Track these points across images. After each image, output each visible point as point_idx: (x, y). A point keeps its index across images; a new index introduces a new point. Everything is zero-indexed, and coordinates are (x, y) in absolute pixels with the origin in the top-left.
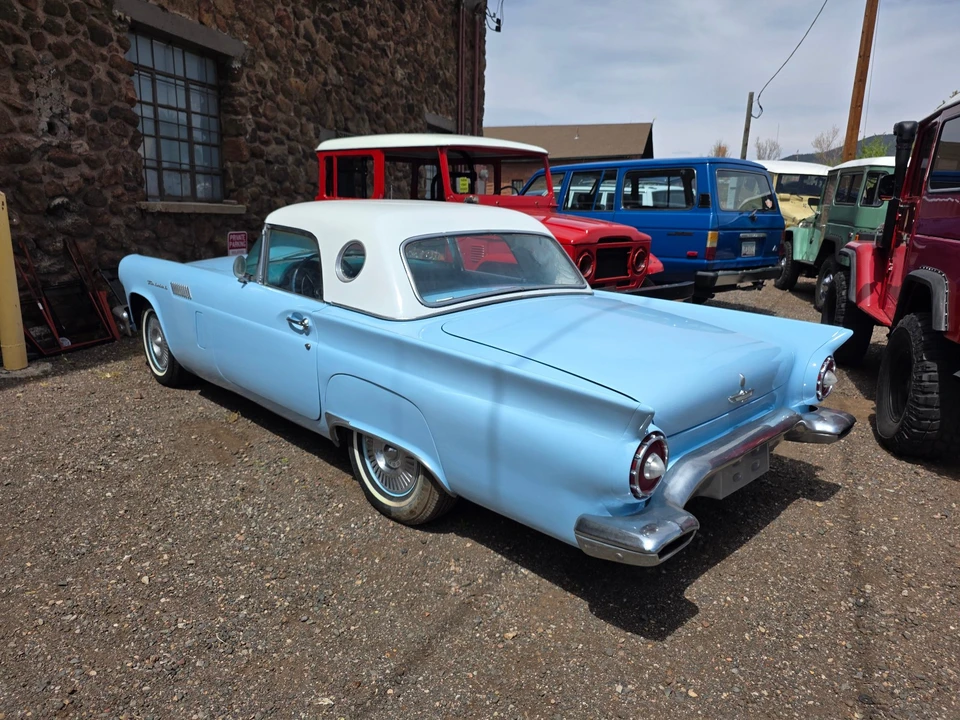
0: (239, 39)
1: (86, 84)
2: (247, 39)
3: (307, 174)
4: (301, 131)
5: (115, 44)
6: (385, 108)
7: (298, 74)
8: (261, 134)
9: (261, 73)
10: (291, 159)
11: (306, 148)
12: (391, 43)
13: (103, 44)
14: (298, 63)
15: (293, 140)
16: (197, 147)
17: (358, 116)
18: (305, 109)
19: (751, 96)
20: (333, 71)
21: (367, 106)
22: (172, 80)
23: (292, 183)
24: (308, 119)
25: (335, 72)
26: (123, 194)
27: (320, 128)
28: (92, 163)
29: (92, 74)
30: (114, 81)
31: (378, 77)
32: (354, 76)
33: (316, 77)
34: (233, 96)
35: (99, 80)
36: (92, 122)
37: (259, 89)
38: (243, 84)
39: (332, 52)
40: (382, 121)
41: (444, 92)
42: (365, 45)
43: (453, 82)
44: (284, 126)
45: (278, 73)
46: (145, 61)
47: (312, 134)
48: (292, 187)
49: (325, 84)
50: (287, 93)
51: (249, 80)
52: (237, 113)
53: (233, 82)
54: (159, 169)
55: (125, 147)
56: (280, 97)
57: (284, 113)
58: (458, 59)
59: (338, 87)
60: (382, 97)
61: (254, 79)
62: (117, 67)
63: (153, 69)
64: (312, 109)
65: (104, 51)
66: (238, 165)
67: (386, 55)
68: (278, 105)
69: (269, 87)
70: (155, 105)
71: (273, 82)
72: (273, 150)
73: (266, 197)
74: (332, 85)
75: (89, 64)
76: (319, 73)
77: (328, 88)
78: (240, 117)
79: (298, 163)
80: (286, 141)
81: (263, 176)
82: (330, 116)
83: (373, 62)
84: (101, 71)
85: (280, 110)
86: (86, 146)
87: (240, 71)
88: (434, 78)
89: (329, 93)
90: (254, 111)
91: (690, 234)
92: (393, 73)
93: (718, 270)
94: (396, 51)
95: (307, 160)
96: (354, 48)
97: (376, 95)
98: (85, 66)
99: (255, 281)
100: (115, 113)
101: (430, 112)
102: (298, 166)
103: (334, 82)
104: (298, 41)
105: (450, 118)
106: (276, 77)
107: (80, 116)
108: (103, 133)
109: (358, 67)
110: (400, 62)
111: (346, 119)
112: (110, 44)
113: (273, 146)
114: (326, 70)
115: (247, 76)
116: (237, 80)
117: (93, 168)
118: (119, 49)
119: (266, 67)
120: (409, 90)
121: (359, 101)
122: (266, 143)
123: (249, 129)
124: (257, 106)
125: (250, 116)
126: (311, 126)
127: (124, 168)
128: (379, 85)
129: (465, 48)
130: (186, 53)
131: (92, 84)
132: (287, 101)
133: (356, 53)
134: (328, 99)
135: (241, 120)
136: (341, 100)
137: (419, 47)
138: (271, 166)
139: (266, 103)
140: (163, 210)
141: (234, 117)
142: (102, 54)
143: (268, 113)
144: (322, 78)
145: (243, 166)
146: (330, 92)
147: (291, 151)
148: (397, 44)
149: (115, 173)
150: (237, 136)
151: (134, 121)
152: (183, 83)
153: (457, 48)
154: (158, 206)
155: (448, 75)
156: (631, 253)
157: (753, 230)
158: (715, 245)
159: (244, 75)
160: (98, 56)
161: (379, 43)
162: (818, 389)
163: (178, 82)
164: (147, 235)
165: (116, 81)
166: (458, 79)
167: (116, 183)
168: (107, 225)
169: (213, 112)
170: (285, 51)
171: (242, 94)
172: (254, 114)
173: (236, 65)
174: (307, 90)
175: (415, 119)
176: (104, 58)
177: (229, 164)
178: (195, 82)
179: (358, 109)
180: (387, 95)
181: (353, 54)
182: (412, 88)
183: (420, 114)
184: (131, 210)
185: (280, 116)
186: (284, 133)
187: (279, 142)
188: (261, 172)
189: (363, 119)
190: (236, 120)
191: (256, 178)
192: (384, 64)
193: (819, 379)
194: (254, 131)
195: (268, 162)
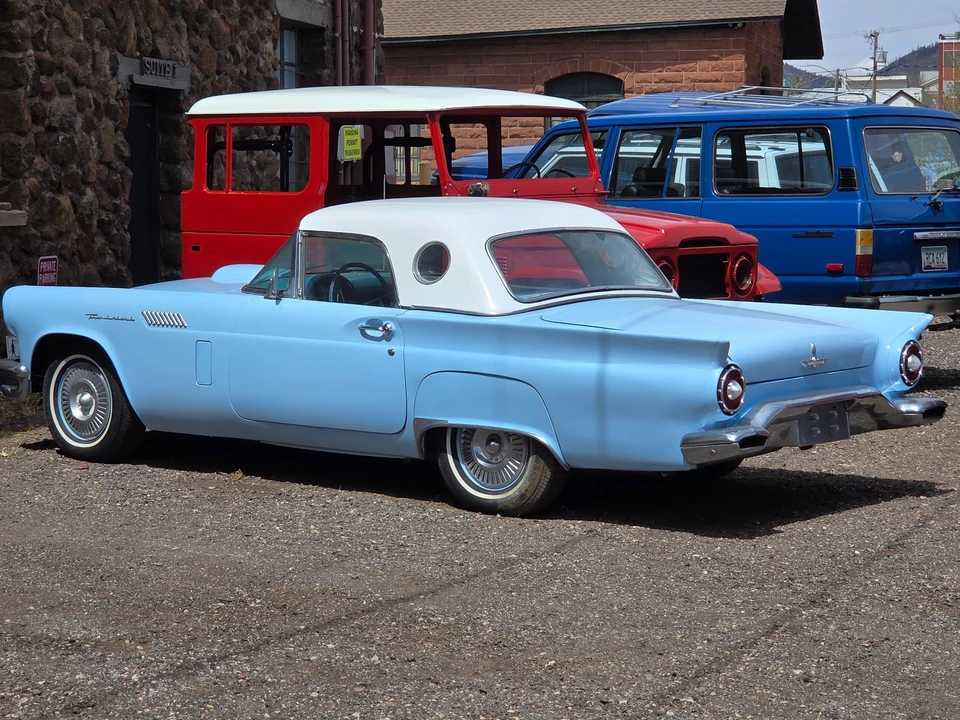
3: (99, 146)
4: (93, 65)
8: (43, 79)
10: (79, 121)
11: (99, 97)
15: (82, 85)
17: (171, 23)
18: (98, 24)
23: (80, 165)
24: (103, 44)
27: (119, 56)
34: (10, 19)
40: (205, 28)
44: (70, 61)
47: (108, 72)
48: (80, 172)
52: (15, 48)
56: (68, 11)
57: (72, 38)
64: (107, 25)
66: (15, 138)
68: (65, 24)
73: (48, 195)
78: (20, 55)
79: (89, 127)
80: (74, 89)
81: (43, 156)
82: (133, 31)
85: (68, 33)
90: (37, 41)
91: (829, 235)
93: (881, 294)
95: (100, 120)
99: (287, 296)
102: (88, 133)
105: (321, 0)
111: (155, 33)
113: (57, 100)
122: (48, 96)
123: (30, 74)
124: (41, 33)
125: (31, 52)
126: (107, 54)
132: (75, 14)
135: (21, 60)
138: (54, 137)
139: (51, 25)
141: (10, 55)
143: (53, 41)
145: (21, 141)
147: (81, 105)
150: (13, 88)
156: (729, 262)
157: (939, 226)
158: (870, 251)
162: (901, 372)
171: (22, 15)
172: (36, 48)
175: (258, 12)
179: (172, 11)
183: (267, 2)
186: (70, 73)
187: (64, 92)
188: (41, 149)
189: (178, 28)
190: (12, 61)
191: (36, 160)
193: (901, 362)
194: (37, 75)
195: (51, 129)
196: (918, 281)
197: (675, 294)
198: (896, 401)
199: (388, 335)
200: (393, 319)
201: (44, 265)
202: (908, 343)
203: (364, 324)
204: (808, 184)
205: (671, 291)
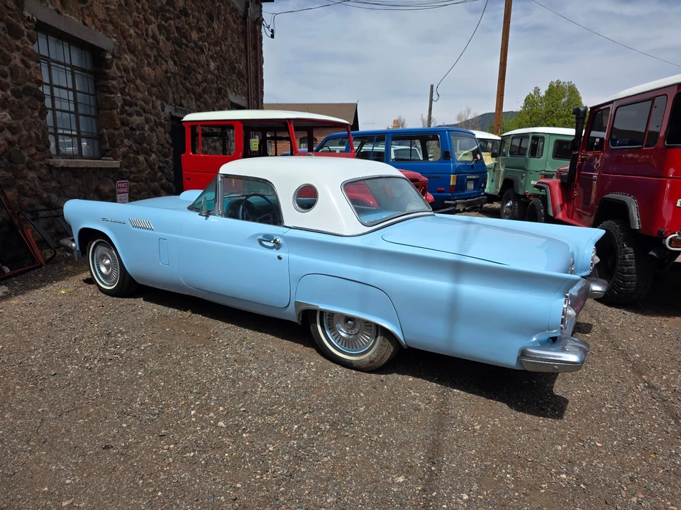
0: (109, 37)
1: (6, 69)
2: (115, 38)
3: (157, 137)
4: (152, 106)
5: (25, 38)
6: (204, 90)
7: (149, 65)
8: (127, 108)
9: (125, 63)
10: (147, 127)
11: (156, 119)
12: (206, 43)
13: (18, 38)
14: (149, 56)
15: (148, 113)
16: (81, 117)
17: (188, 95)
18: (154, 90)
19: (432, 87)
20: (171, 63)
21: (193, 88)
22: (63, 67)
23: (148, 144)
24: (157, 98)
25: (172, 63)
26: (36, 154)
27: (165, 104)
28: (13, 130)
29: (10, 60)
30: (26, 66)
31: (199, 67)
32: (184, 67)
33: (160, 67)
34: (107, 79)
35: (16, 65)
36: (12, 98)
37: (125, 75)
38: (113, 71)
39: (170, 49)
40: (202, 100)
41: (239, 79)
42: (190, 44)
43: (245, 73)
44: (141, 102)
45: (137, 64)
46: (44, 52)
47: (160, 108)
48: (148, 147)
49: (166, 72)
50: (143, 78)
51: (118, 68)
52: (111, 93)
53: (107, 69)
54: (56, 135)
55: (35, 118)
56: (138, 81)
57: (141, 93)
58: (247, 56)
59: (174, 74)
60: (202, 82)
61: (121, 67)
62: (27, 56)
63: (49, 58)
64: (159, 91)
65: (18, 43)
66: (112, 131)
67: (204, 52)
68: (137, 87)
69: (131, 74)
70: (51, 85)
71: (133, 69)
72: (136, 120)
73: (132, 155)
74: (172, 73)
75: (8, 53)
76: (162, 64)
77: (168, 75)
78: (113, 96)
79: (152, 130)
80: (143, 114)
81: (129, 139)
82: (171, 95)
83: (196, 56)
84: (16, 58)
85: (139, 91)
86: (9, 116)
87: (112, 61)
88: (233, 69)
89: (169, 79)
90: (122, 91)
91: (439, 177)
92: (208, 65)
94: (209, 50)
95: (157, 127)
96: (184, 46)
97: (198, 80)
98: (5, 54)
99: (214, 215)
100: (28, 91)
101: (232, 93)
102: (151, 132)
103: (172, 71)
104: (148, 41)
105: (244, 98)
106: (135, 66)
107: (4, 93)
108: (21, 107)
109: (186, 60)
110: (212, 57)
111: (181, 98)
112: (23, 38)
113: (135, 117)
114: (167, 62)
115: (116, 65)
116: (109, 67)
117: (13, 133)
118: (29, 42)
119: (128, 58)
120: (218, 77)
121: (188, 84)
122: (130, 115)
123: (119, 104)
124: (124, 88)
125: (120, 95)
126: (159, 102)
127: (36, 134)
128: (199, 73)
129: (250, 48)
130: (71, 47)
131: (10, 69)
132: (142, 83)
133: (185, 50)
134: (169, 84)
135: (114, 98)
136: (177, 84)
137: (223, 47)
138: (134, 132)
139: (130, 85)
140: (65, 166)
141: (109, 95)
142: (17, 46)
143: (131, 92)
144: (164, 67)
145: (116, 132)
146: (170, 77)
147: (147, 121)
148: (210, 44)
149: (30, 137)
150: (111, 109)
151: (41, 97)
152: (69, 69)
153: (246, 48)
154: (62, 162)
155: (241, 67)
157: (473, 174)
158: (455, 184)
159: (114, 64)
160: (14, 47)
161: (199, 43)
163: (67, 68)
164: (54, 185)
165: (28, 67)
166: (247, 70)
167: (31, 145)
168: (25, 177)
169: (92, 91)
170: (140, 47)
171: (113, 79)
172: (122, 94)
173: (109, 56)
174: (155, 76)
175: (223, 98)
176: (18, 49)
177: (105, 131)
178: (77, 68)
179: (188, 90)
180: (205, 81)
181: (183, 50)
182: (220, 76)
183: (226, 95)
184: (42, 166)
185: (139, 95)
186: (141, 107)
187: (139, 115)
188: (128, 137)
189: (191, 98)
190: (110, 98)
191: (125, 141)
192: (203, 58)
194: (123, 106)
195: (132, 129)
196: (466, 195)
199: (277, 246)
200: (281, 236)
201: (120, 185)
203: (261, 238)
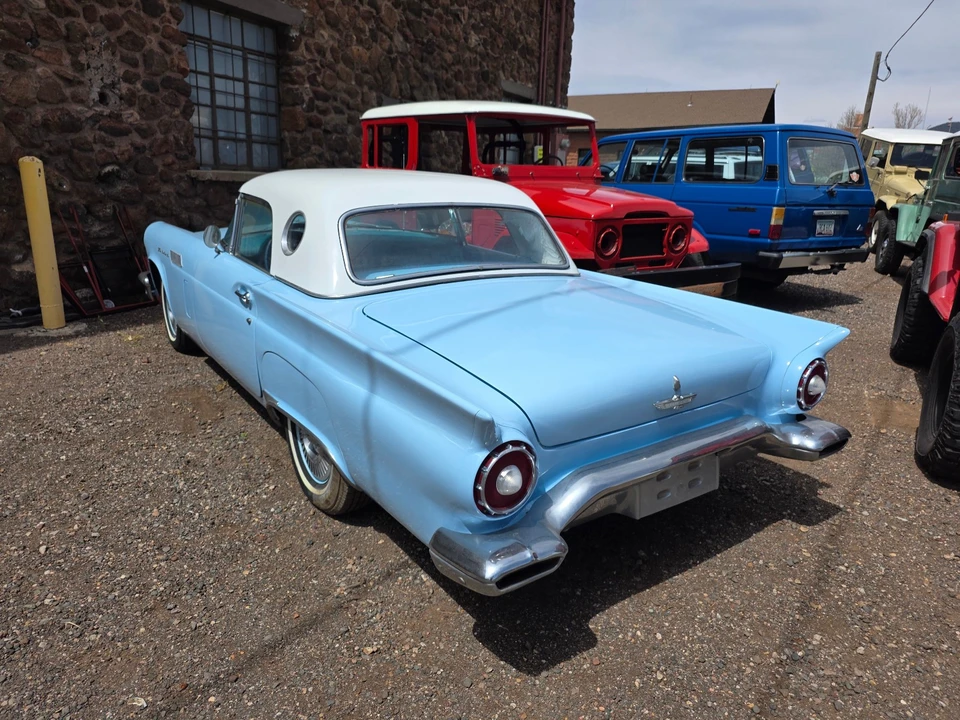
0: (296, 7)
1: (138, 55)
2: (306, 7)
4: (362, 100)
5: (168, 15)
6: (457, 76)
7: (360, 42)
8: (319, 103)
9: (321, 41)
10: (350, 129)
12: (466, 8)
13: (155, 15)
14: (362, 31)
15: (353, 109)
16: (253, 116)
17: (425, 84)
18: (367, 77)
19: (878, 56)
20: (398, 39)
21: (435, 74)
22: (229, 50)
23: (351, 153)
24: (371, 88)
25: (401, 39)
26: (173, 163)
27: (383, 96)
28: (143, 133)
29: (143, 45)
30: (166, 52)
31: (448, 43)
32: (423, 44)
33: (380, 45)
34: (290, 65)
35: (151, 51)
36: (143, 92)
37: (317, 56)
38: (301, 53)
39: (399, 19)
40: (453, 89)
41: (524, 58)
42: (435, 11)
43: (535, 48)
44: (345, 96)
45: (339, 41)
46: (201, 30)
47: (374, 103)
48: (352, 157)
49: (390, 51)
50: (348, 61)
51: (308, 48)
52: (294, 82)
53: (291, 50)
54: (214, 138)
55: (177, 117)
56: (341, 66)
57: (343, 81)
58: (541, 23)
59: (404, 55)
60: (453, 64)
61: (313, 47)
62: (169, 38)
63: (210, 39)
64: (375, 78)
65: (156, 22)
66: (294, 134)
67: (460, 20)
68: (338, 74)
69: (329, 55)
70: (211, 75)
71: (333, 50)
72: (333, 119)
74: (398, 52)
75: (141, 35)
76: (383, 41)
77: (393, 56)
78: (297, 86)
79: (358, 133)
80: (345, 111)
81: (321, 146)
82: (395, 84)
83: (444, 27)
84: (152, 42)
85: (340, 79)
86: (137, 116)
87: (298, 40)
88: (513, 43)
89: (393, 61)
90: (312, 80)
91: (753, 210)
92: (466, 39)
93: (785, 251)
94: (470, 16)
96: (424, 14)
97: (446, 61)
98: (136, 36)
99: (228, 251)
100: (168, 83)
101: (507, 79)
102: (358, 136)
103: (400, 50)
104: (361, 8)
105: (530, 85)
106: (336, 45)
107: (131, 87)
108: (154, 103)
109: (427, 34)
110: (474, 27)
111: (412, 88)
112: (163, 15)
113: (332, 115)
114: (391, 38)
115: (306, 44)
116: (295, 48)
117: (144, 137)
118: (172, 20)
119: (326, 35)
120: (484, 56)
121: (427, 69)
122: (324, 112)
123: (306, 98)
124: (314, 75)
125: (308, 85)
126: (374, 94)
127: (174, 137)
128: (450, 52)
129: (550, 11)
130: (245, 24)
131: (144, 55)
132: (348, 69)
133: (425, 19)
134: (393, 67)
135: (297, 89)
136: (408, 68)
137: (497, 11)
138: (329, 136)
139: (325, 72)
140: (214, 179)
141: (291, 86)
142: (154, 25)
143: (326, 82)
144: (386, 45)
145: (299, 136)
146: (395, 59)
147: (351, 120)
148: (472, 8)
149: (166, 141)
150: (293, 105)
151: (186, 91)
152: (240, 53)
153: (541, 11)
154: (209, 174)
155: (529, 39)
156: (668, 230)
157: (832, 207)
158: (781, 222)
159: (303, 43)
160: (149, 27)
161: (452, 8)
162: (799, 396)
163: (235, 52)
164: (197, 202)
165: (169, 52)
166: (540, 44)
167: (167, 152)
168: (158, 192)
169: (271, 81)
170: (347, 18)
171: (299, 63)
172: (311, 84)
173: (294, 34)
174: (370, 58)
175: (489, 86)
176: (156, 30)
177: (286, 134)
178: (252, 52)
179: (426, 77)
180: (458, 62)
181: (422, 20)
182: (488, 54)
183: (496, 81)
184: (181, 178)
185: (340, 85)
186: (343, 102)
187: (339, 111)
188: (318, 142)
189: (431, 88)
190: (291, 89)
191: (313, 148)
192: (457, 30)
193: (800, 385)
194: (311, 100)
195: (326, 132)
196: (811, 243)
197: (573, 269)
198: (785, 429)
202: (812, 363)
204: (748, 176)
205: (568, 267)
